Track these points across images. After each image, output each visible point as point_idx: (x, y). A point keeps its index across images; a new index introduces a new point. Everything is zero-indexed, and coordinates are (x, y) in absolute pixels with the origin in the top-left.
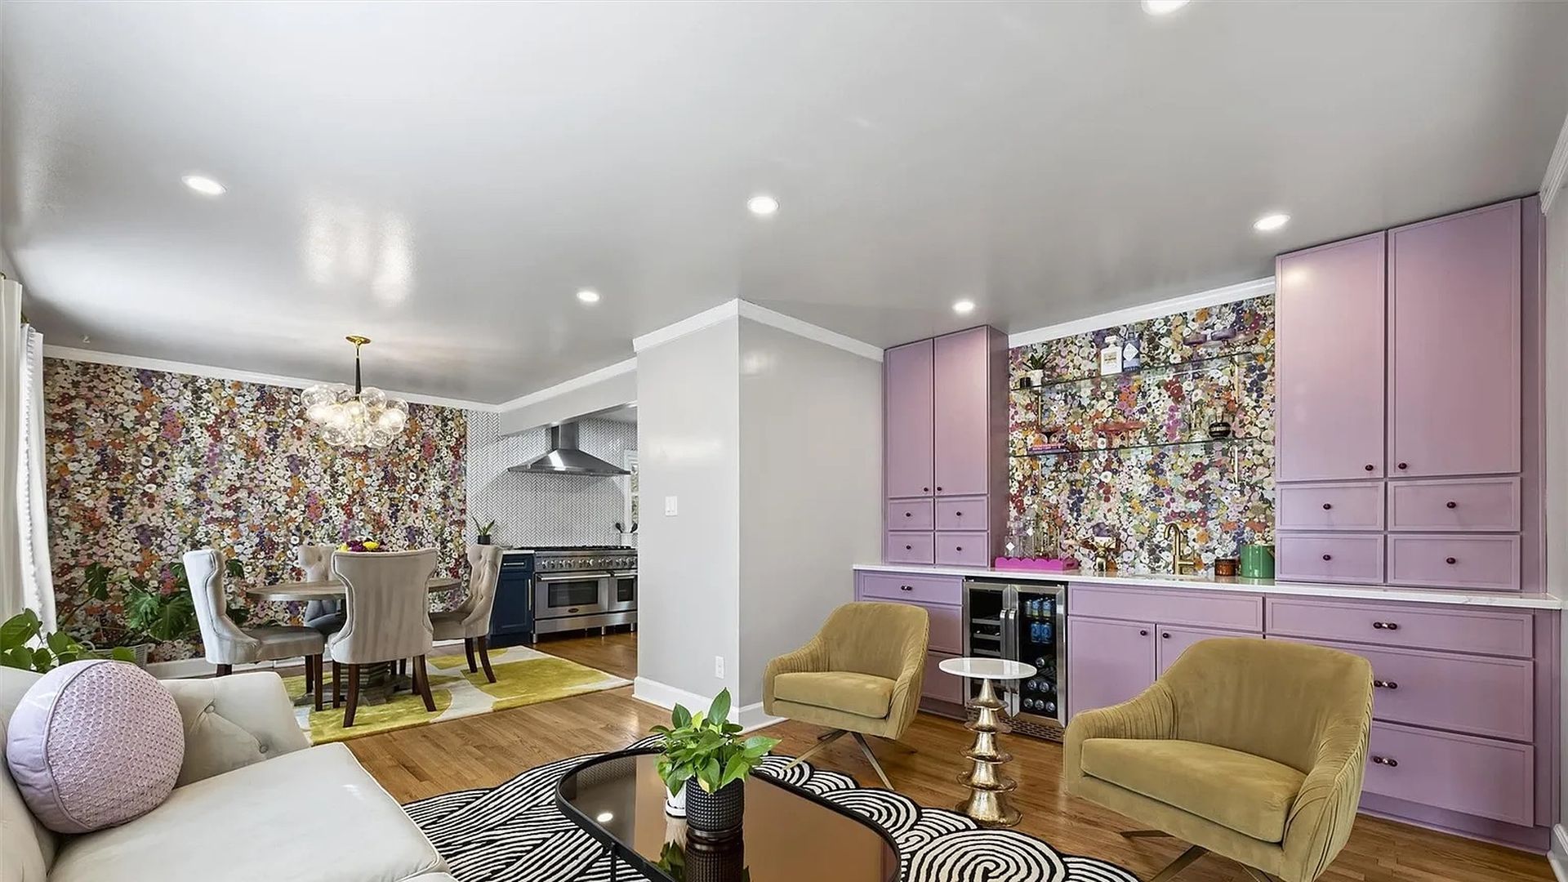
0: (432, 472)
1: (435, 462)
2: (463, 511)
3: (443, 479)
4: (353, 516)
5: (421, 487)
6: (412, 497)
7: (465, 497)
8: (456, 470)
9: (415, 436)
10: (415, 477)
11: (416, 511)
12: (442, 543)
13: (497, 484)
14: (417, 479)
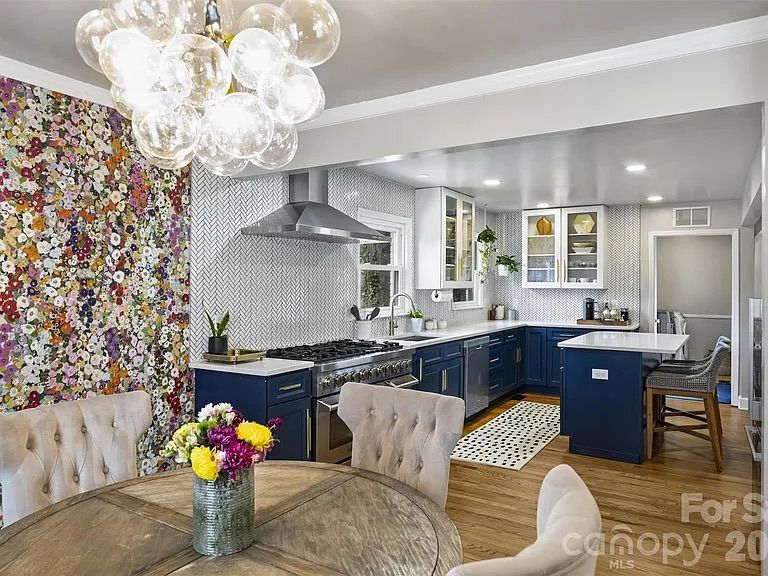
0: (144, 232)
1: (147, 217)
2: (186, 299)
3: (159, 245)
4: (18, 316)
5: (127, 259)
6: (115, 277)
7: (189, 274)
8: (176, 230)
9: (120, 168)
10: (119, 242)
11: (120, 302)
12: (157, 354)
13: (229, 253)
14: (122, 245)
